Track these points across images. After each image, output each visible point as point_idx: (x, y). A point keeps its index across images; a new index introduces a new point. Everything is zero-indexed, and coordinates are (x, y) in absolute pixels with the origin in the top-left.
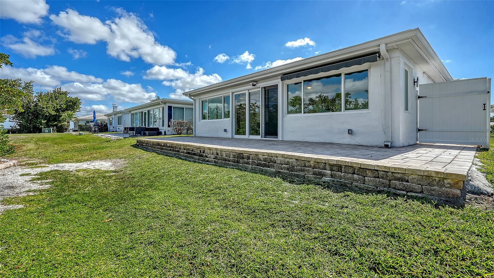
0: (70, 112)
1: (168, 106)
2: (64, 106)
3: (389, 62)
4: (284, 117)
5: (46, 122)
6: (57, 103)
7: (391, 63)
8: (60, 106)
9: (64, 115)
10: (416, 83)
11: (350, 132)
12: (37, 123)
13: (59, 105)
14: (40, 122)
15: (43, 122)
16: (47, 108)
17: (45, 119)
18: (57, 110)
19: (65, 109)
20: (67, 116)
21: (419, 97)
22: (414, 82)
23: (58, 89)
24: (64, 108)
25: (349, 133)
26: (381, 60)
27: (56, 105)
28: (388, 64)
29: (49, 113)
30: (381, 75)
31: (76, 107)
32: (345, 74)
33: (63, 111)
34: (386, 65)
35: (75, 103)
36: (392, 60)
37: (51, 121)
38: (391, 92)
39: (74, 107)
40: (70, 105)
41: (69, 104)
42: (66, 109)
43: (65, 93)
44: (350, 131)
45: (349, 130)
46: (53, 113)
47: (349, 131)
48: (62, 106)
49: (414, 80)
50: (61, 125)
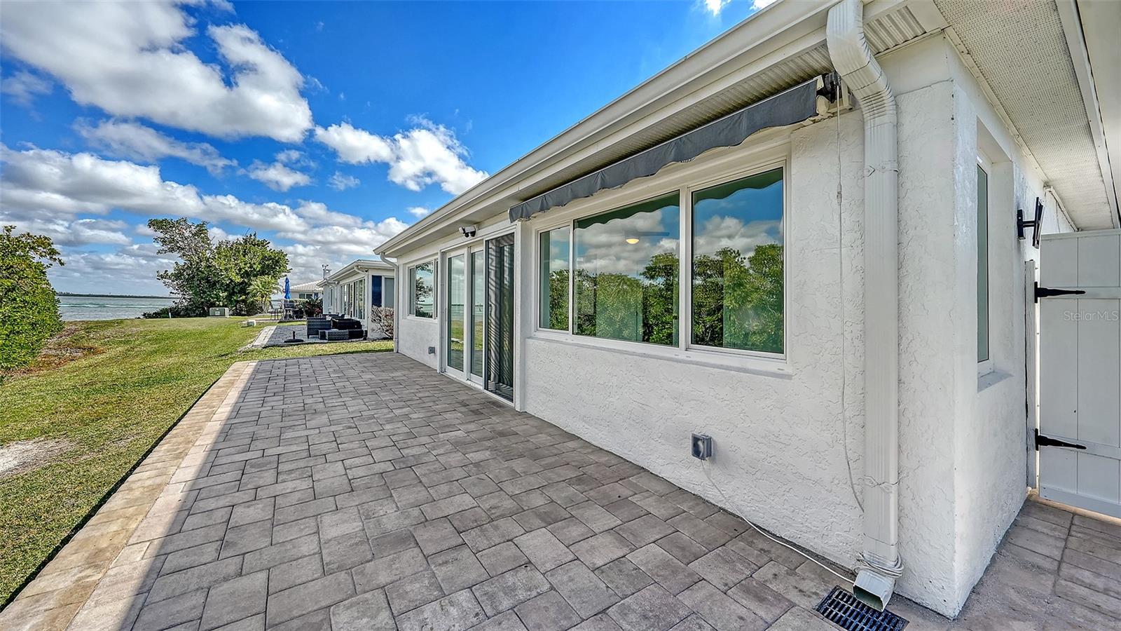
0: (266, 278)
1: (373, 276)
2: (258, 267)
3: (888, 117)
4: (530, 338)
5: (227, 296)
6: (244, 263)
7: (897, 126)
8: (251, 267)
9: (256, 284)
10: (1029, 231)
11: (702, 448)
12: (212, 298)
13: (248, 265)
14: (216, 295)
15: (221, 295)
16: (226, 270)
17: (226, 290)
18: (247, 274)
19: (259, 271)
20: (260, 285)
21: (1040, 293)
22: (1021, 225)
23: (251, 236)
24: (258, 269)
25: (696, 452)
26: (843, 112)
27: (242, 265)
28: (879, 128)
29: (230, 279)
30: (839, 193)
31: (278, 268)
32: (698, 196)
33: (255, 276)
34: (868, 133)
35: (277, 262)
36: (907, 104)
37: (237, 293)
38: (899, 285)
39: (274, 268)
40: (268, 265)
41: (267, 263)
42: (263, 273)
43: (263, 244)
44: (700, 443)
45: (696, 440)
46: (238, 279)
47: (695, 446)
48: (255, 266)
49: (1020, 213)
50: (252, 302)
